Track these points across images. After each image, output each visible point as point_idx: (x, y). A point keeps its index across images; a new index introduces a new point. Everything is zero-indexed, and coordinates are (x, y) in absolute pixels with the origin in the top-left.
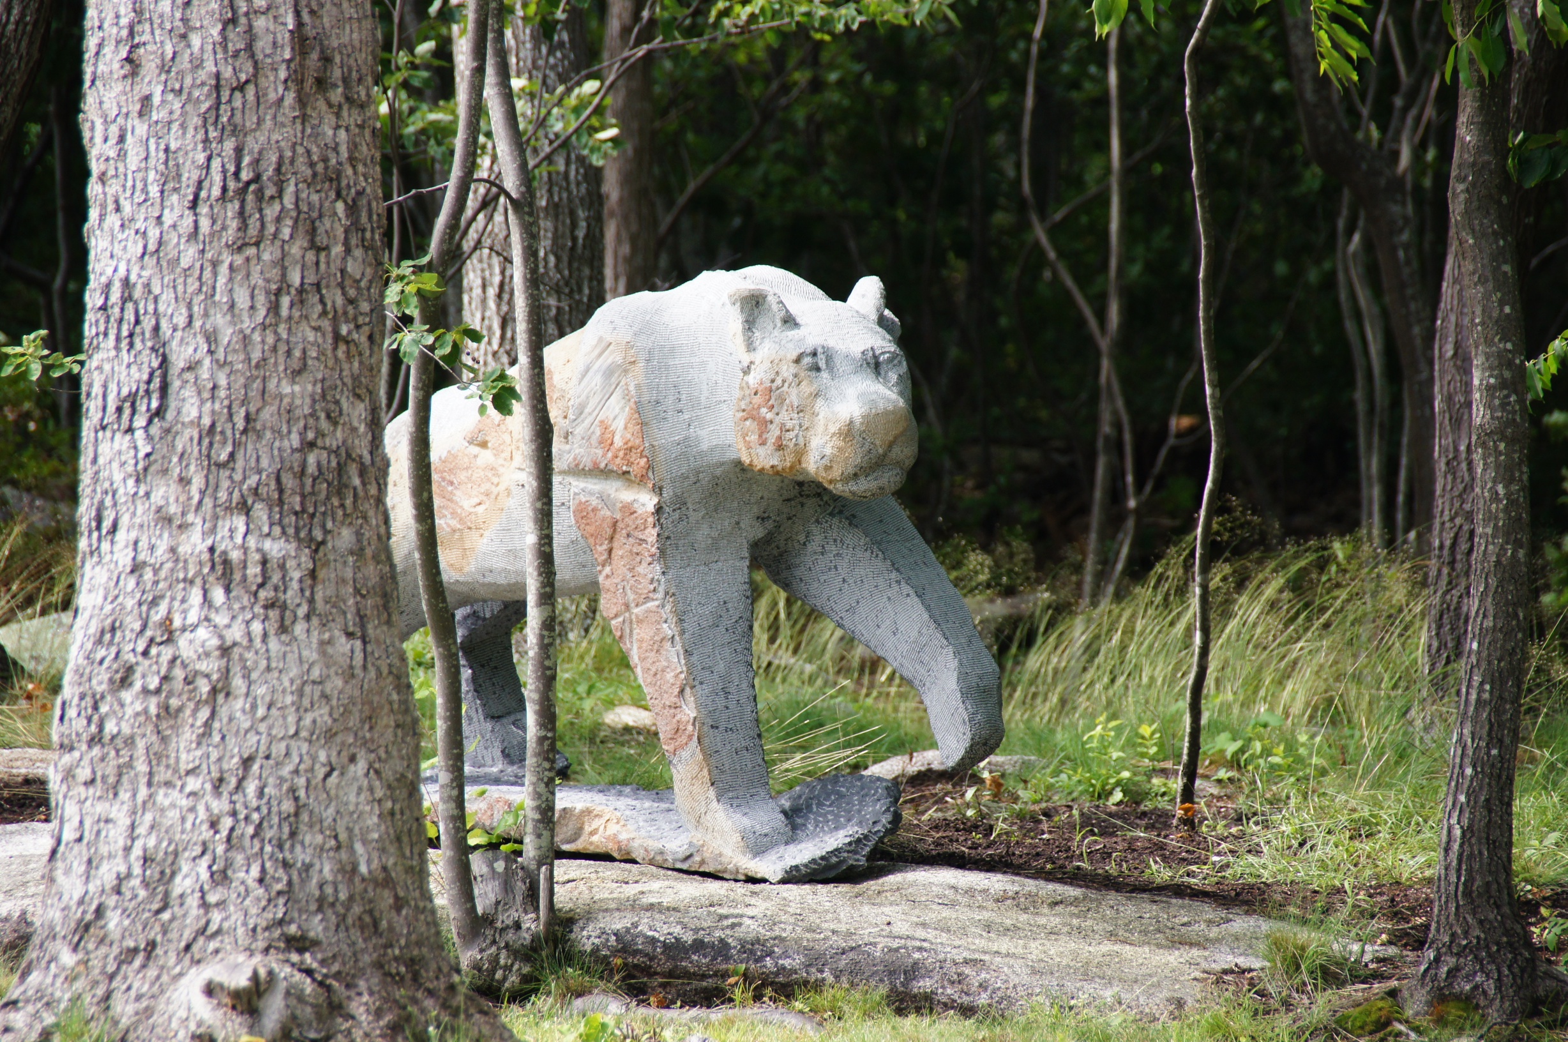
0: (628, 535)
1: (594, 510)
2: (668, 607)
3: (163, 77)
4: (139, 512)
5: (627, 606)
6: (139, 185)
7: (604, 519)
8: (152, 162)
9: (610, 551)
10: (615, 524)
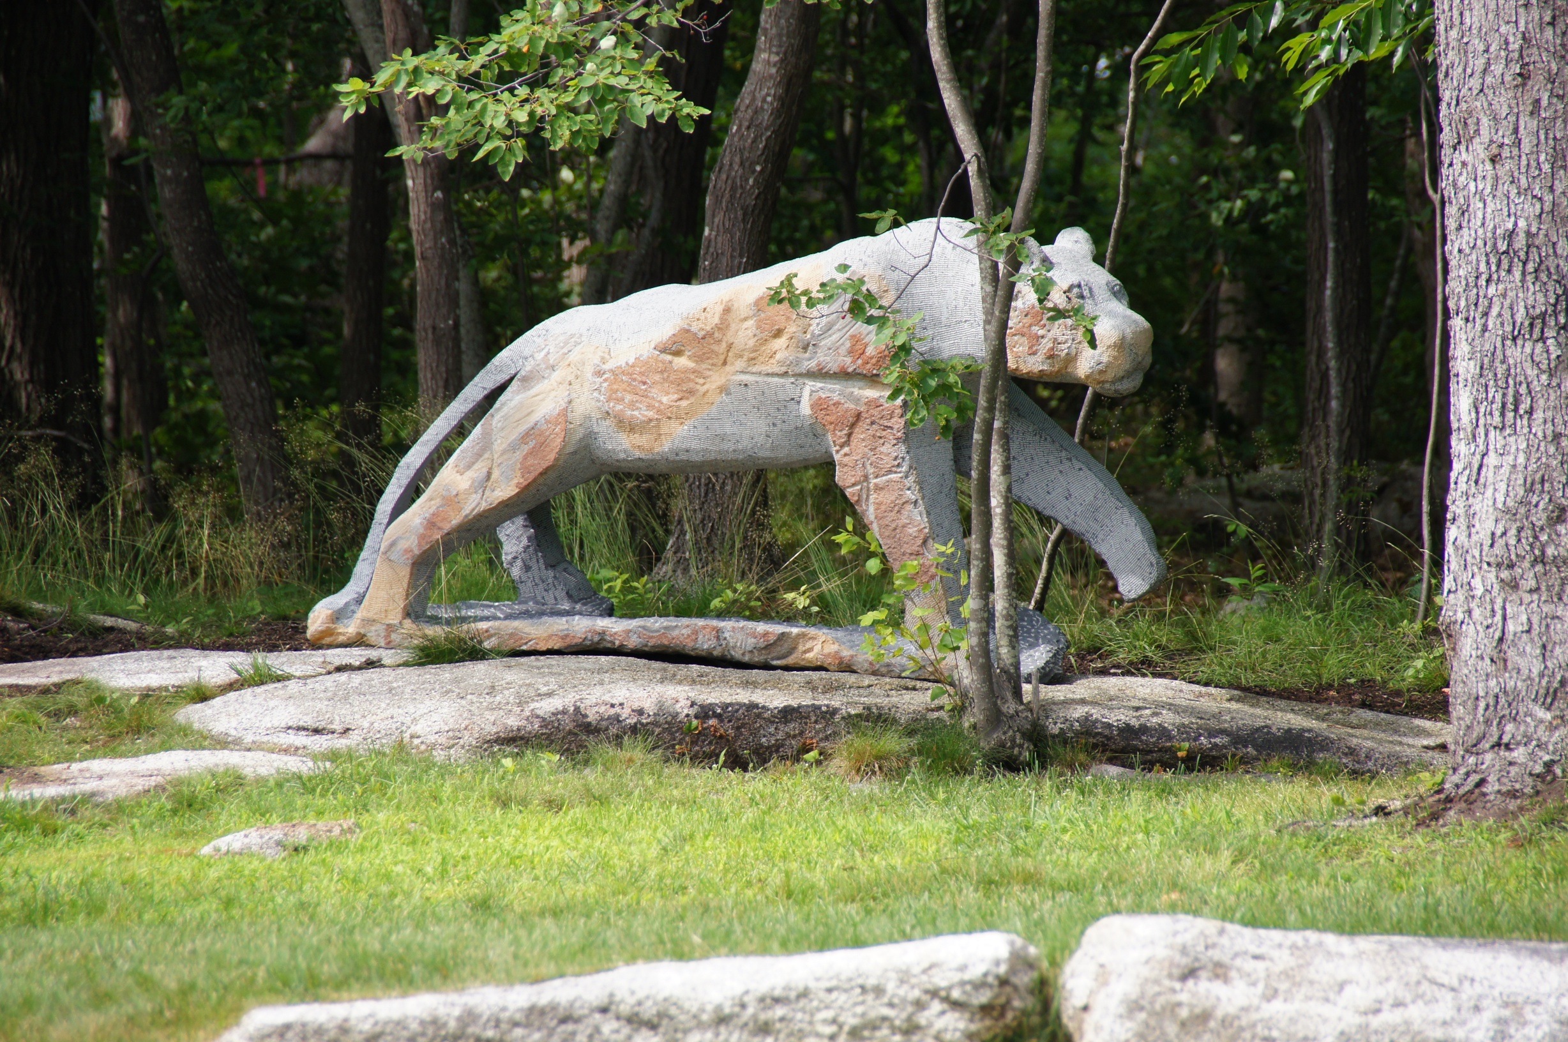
0: (873, 423)
1: (837, 404)
2: (912, 478)
3: (1549, 86)
4: (1552, 398)
5: (866, 478)
6: (1533, 164)
7: (847, 410)
8: (1542, 147)
9: (849, 435)
10: (858, 416)
